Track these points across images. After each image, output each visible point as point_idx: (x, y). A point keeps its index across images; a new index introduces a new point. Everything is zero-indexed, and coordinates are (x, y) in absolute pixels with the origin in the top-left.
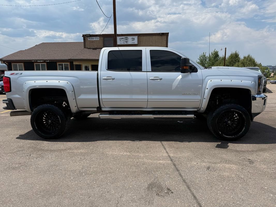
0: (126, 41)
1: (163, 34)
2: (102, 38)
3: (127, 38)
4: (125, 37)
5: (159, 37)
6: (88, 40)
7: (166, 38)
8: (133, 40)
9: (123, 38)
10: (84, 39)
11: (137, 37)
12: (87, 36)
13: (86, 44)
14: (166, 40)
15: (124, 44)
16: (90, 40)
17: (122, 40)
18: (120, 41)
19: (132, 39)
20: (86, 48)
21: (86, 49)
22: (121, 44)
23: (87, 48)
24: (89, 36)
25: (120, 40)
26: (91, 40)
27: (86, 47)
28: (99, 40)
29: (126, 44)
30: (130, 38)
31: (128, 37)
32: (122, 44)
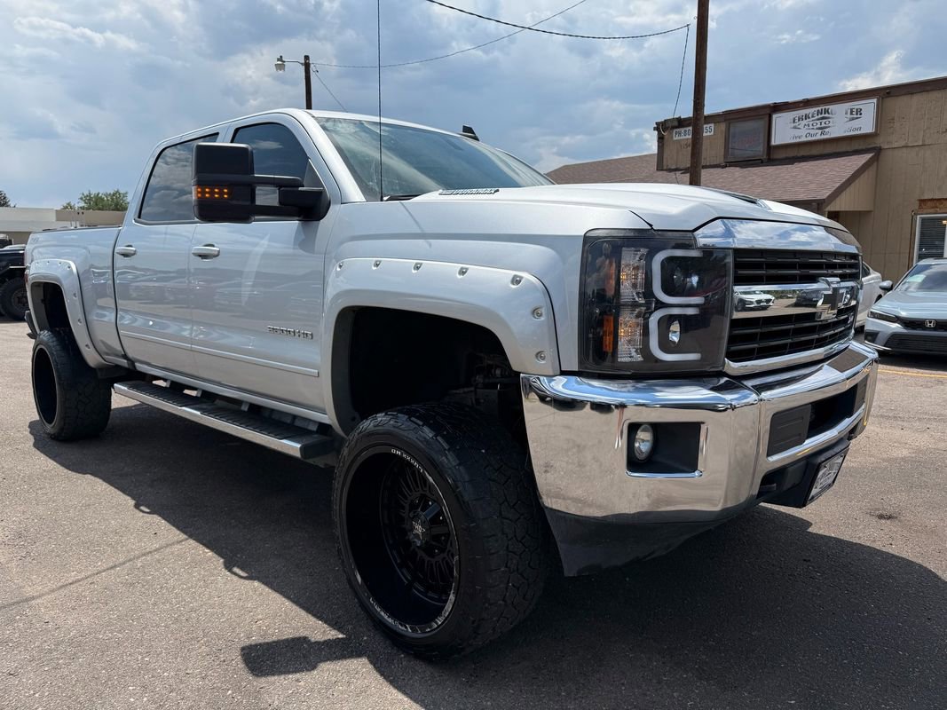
0: (819, 126)
2: (723, 126)
3: (826, 111)
4: (817, 109)
6: (675, 139)
8: (853, 119)
9: (807, 117)
10: (661, 139)
11: (875, 100)
12: (670, 124)
13: (665, 156)
15: (810, 139)
16: (680, 138)
17: (805, 122)
18: (795, 128)
19: (849, 116)
20: (662, 170)
21: (665, 172)
22: (798, 140)
23: (666, 170)
24: (676, 124)
25: (793, 125)
26: (684, 137)
27: (665, 168)
28: (712, 133)
29: (819, 137)
30: (839, 109)
31: (831, 107)
32: (804, 139)
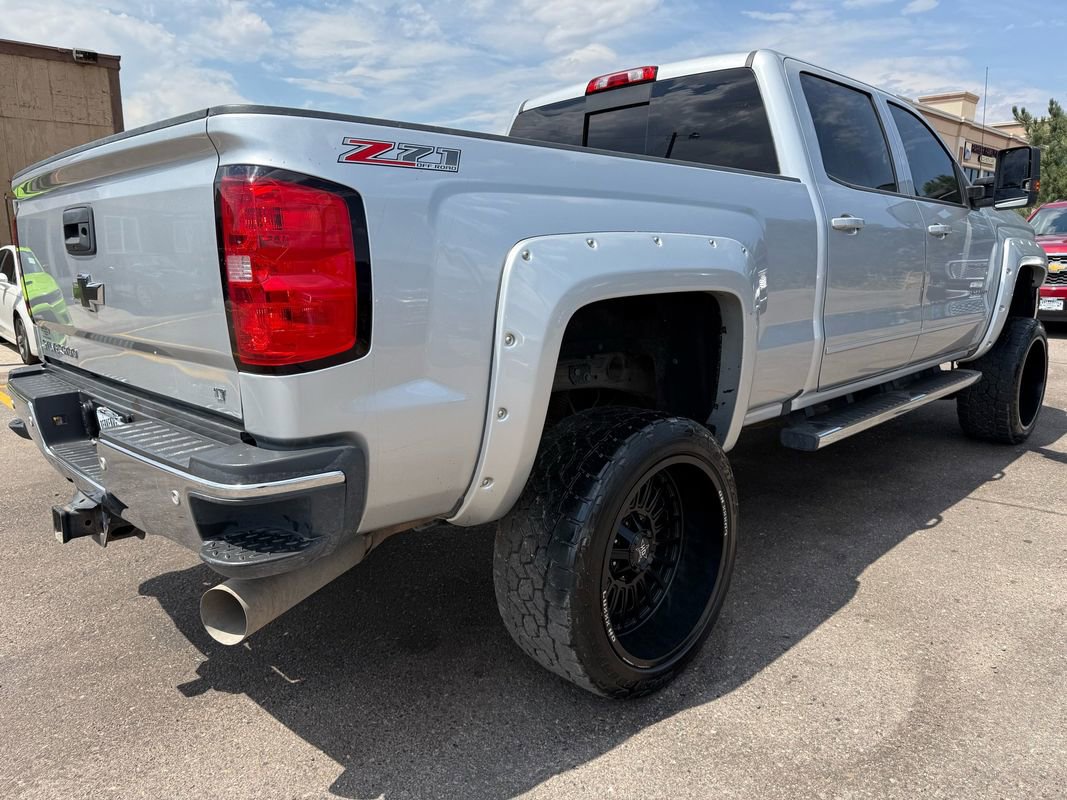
1: (90, 58)
5: (73, 72)
7: (107, 82)
14: (107, 88)
